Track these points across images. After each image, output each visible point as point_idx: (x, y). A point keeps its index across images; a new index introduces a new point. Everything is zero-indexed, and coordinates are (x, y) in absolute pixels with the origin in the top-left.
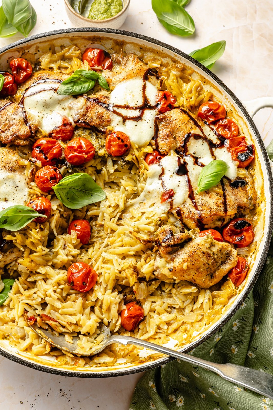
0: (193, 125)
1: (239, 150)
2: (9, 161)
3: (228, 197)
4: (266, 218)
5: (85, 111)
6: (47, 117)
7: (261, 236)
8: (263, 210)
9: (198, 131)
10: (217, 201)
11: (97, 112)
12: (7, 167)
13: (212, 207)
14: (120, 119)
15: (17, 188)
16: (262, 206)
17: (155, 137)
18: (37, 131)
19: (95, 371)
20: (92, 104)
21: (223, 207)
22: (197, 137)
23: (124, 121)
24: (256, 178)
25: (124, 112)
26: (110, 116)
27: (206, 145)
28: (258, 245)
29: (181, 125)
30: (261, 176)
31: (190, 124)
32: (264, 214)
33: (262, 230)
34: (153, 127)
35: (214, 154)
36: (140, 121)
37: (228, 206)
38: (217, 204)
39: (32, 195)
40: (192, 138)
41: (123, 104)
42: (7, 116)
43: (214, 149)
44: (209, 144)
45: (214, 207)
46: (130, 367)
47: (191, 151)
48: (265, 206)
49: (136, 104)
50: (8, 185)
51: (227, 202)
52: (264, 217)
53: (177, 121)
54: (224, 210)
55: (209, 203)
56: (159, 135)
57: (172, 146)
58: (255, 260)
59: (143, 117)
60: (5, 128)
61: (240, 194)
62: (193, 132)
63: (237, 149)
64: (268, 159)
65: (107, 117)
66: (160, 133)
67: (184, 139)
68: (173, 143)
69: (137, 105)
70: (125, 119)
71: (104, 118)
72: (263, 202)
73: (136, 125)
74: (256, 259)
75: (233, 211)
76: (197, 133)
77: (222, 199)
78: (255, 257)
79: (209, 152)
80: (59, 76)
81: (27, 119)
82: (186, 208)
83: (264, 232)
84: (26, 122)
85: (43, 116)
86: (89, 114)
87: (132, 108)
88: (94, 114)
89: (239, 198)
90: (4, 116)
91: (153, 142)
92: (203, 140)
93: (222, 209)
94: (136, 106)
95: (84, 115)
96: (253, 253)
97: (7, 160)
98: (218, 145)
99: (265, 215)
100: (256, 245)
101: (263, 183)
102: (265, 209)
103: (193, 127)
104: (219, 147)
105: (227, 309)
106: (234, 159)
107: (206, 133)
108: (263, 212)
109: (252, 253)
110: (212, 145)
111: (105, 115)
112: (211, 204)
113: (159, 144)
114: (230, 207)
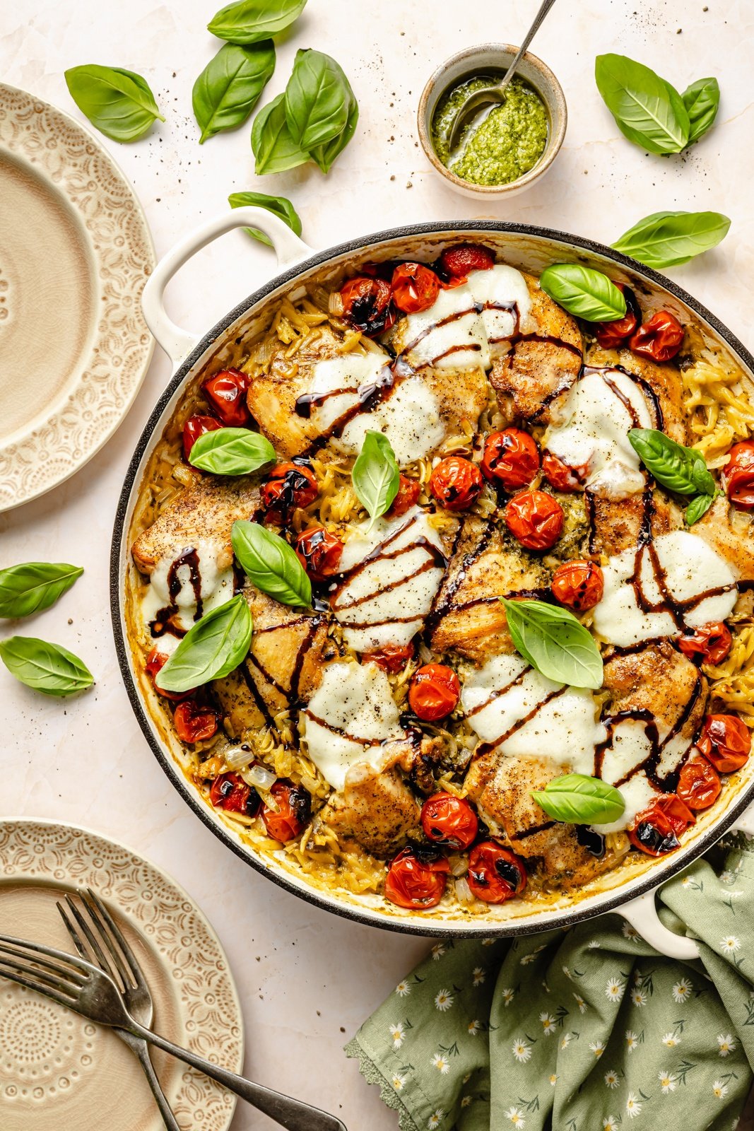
0: (675, 715)
1: (660, 822)
2: (461, 401)
3: (551, 831)
4: (538, 916)
5: (617, 500)
6: (579, 431)
7: (500, 918)
8: (556, 905)
9: (664, 729)
10: (532, 813)
11: (627, 522)
12: (447, 404)
13: (517, 807)
14: (630, 572)
15: (415, 439)
16: (564, 900)
17: (621, 652)
18: (543, 425)
19: (149, 708)
20: (637, 507)
21: (524, 830)
22: (651, 732)
23: (629, 581)
24: (619, 872)
25: (647, 572)
26: (628, 550)
27: (644, 755)
28: (481, 916)
29: (663, 693)
30: (621, 880)
31: (674, 709)
32: (545, 911)
33: (513, 916)
34: (637, 641)
35: (634, 777)
36: (641, 612)
37: (531, 837)
38: (527, 815)
39: (416, 468)
40: (645, 724)
41: (663, 565)
42: (546, 360)
43: (643, 772)
44: (648, 759)
45: (519, 812)
46: (178, 762)
47: (619, 731)
48: (561, 908)
49: (673, 591)
50: (413, 421)
51: (539, 833)
52: (539, 912)
53: (666, 683)
54: (519, 832)
55: (521, 800)
56: (627, 657)
57: (616, 691)
58: (449, 919)
59: (650, 615)
60: (520, 366)
61: (569, 852)
62: (658, 720)
63: (661, 817)
64: (654, 886)
65: (623, 545)
66: (632, 659)
67: (635, 709)
68: (622, 691)
69: (673, 594)
70: (634, 580)
71: (620, 540)
72: (571, 901)
73: (630, 607)
74: (452, 921)
75: (524, 850)
76: (659, 730)
77: (540, 823)
78: (455, 918)
79: (633, 766)
80: (673, 419)
81: (554, 398)
82: (497, 761)
83: (509, 921)
84: (549, 400)
85: (578, 423)
86: (614, 510)
87: (663, 587)
88: (617, 519)
89: (558, 853)
90: (544, 353)
91: (611, 651)
92: (650, 745)
93: (521, 829)
94: (670, 591)
95: (607, 500)
96: (466, 912)
97: (461, 397)
98: (656, 778)
99: (543, 913)
100: (482, 913)
101: (607, 890)
102: (555, 910)
103: (670, 717)
104: (653, 782)
105: (340, 898)
106: (638, 819)
107: (669, 747)
108: (552, 907)
109: (465, 909)
110: (649, 766)
111: (627, 539)
112: (521, 804)
113: (610, 664)
114: (530, 841)
